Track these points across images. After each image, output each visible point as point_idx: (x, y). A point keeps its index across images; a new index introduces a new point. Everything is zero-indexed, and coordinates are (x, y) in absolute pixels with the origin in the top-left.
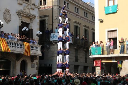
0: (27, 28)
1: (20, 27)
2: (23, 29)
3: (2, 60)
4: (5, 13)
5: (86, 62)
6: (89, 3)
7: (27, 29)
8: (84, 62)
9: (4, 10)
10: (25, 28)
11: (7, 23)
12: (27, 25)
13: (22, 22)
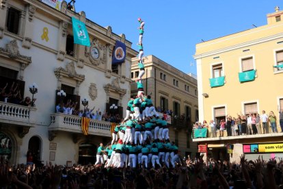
0: (116, 105)
1: (107, 104)
2: (111, 107)
3: (87, 145)
4: (90, 88)
5: (188, 146)
6: (190, 75)
7: (116, 107)
8: (186, 146)
9: (89, 85)
10: (114, 105)
11: (93, 100)
12: (116, 102)
13: (110, 98)
